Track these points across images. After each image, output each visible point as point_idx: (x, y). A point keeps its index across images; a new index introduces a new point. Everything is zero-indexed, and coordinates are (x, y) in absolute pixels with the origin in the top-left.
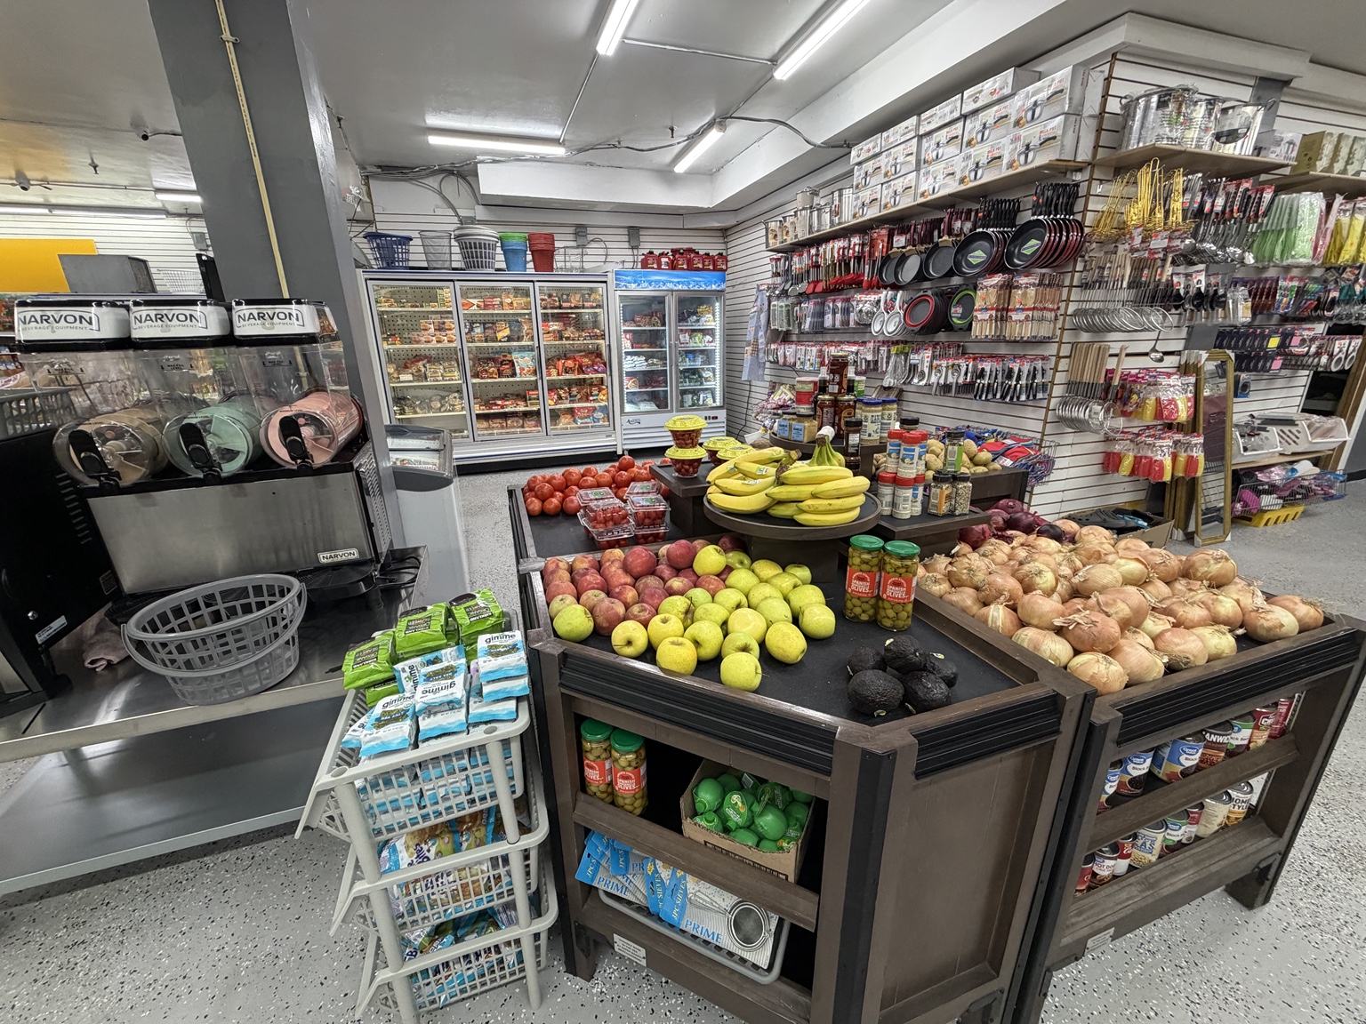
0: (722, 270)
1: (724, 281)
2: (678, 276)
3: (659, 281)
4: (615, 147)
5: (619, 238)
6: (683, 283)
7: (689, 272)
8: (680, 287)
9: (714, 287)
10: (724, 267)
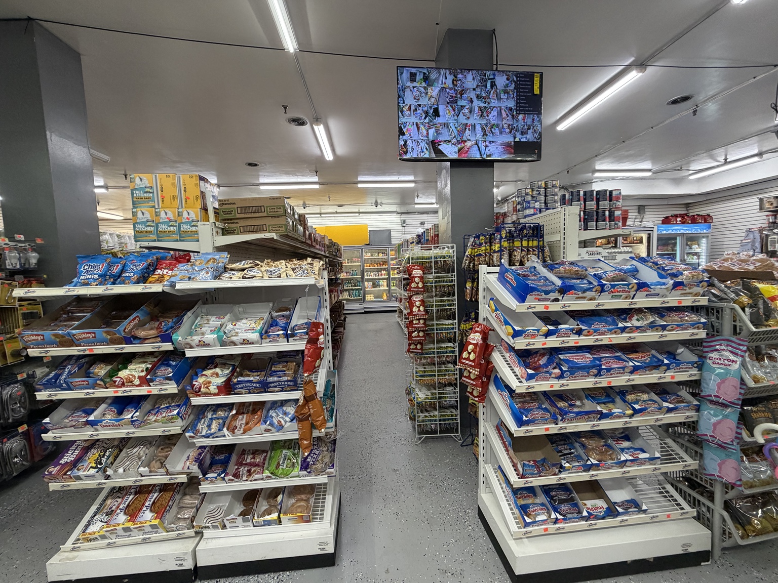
0: (710, 222)
1: (710, 228)
2: (687, 227)
3: (677, 230)
4: (679, 170)
5: (634, 211)
6: (689, 230)
7: (692, 225)
8: (687, 232)
9: (705, 231)
10: (711, 221)
